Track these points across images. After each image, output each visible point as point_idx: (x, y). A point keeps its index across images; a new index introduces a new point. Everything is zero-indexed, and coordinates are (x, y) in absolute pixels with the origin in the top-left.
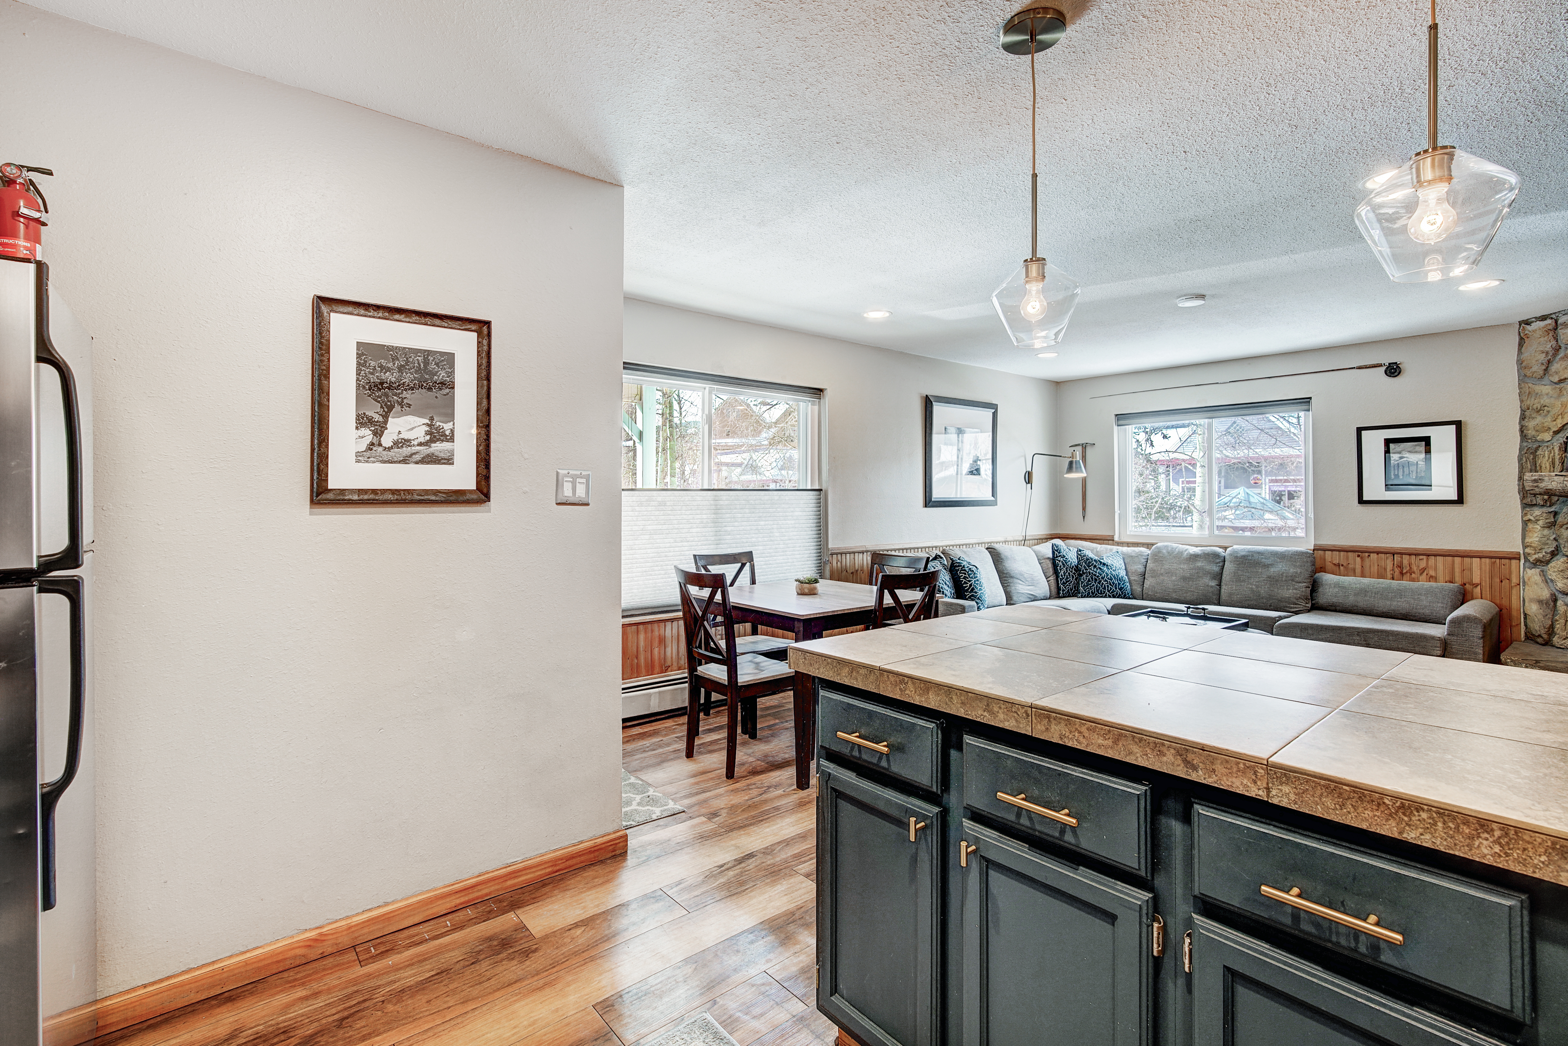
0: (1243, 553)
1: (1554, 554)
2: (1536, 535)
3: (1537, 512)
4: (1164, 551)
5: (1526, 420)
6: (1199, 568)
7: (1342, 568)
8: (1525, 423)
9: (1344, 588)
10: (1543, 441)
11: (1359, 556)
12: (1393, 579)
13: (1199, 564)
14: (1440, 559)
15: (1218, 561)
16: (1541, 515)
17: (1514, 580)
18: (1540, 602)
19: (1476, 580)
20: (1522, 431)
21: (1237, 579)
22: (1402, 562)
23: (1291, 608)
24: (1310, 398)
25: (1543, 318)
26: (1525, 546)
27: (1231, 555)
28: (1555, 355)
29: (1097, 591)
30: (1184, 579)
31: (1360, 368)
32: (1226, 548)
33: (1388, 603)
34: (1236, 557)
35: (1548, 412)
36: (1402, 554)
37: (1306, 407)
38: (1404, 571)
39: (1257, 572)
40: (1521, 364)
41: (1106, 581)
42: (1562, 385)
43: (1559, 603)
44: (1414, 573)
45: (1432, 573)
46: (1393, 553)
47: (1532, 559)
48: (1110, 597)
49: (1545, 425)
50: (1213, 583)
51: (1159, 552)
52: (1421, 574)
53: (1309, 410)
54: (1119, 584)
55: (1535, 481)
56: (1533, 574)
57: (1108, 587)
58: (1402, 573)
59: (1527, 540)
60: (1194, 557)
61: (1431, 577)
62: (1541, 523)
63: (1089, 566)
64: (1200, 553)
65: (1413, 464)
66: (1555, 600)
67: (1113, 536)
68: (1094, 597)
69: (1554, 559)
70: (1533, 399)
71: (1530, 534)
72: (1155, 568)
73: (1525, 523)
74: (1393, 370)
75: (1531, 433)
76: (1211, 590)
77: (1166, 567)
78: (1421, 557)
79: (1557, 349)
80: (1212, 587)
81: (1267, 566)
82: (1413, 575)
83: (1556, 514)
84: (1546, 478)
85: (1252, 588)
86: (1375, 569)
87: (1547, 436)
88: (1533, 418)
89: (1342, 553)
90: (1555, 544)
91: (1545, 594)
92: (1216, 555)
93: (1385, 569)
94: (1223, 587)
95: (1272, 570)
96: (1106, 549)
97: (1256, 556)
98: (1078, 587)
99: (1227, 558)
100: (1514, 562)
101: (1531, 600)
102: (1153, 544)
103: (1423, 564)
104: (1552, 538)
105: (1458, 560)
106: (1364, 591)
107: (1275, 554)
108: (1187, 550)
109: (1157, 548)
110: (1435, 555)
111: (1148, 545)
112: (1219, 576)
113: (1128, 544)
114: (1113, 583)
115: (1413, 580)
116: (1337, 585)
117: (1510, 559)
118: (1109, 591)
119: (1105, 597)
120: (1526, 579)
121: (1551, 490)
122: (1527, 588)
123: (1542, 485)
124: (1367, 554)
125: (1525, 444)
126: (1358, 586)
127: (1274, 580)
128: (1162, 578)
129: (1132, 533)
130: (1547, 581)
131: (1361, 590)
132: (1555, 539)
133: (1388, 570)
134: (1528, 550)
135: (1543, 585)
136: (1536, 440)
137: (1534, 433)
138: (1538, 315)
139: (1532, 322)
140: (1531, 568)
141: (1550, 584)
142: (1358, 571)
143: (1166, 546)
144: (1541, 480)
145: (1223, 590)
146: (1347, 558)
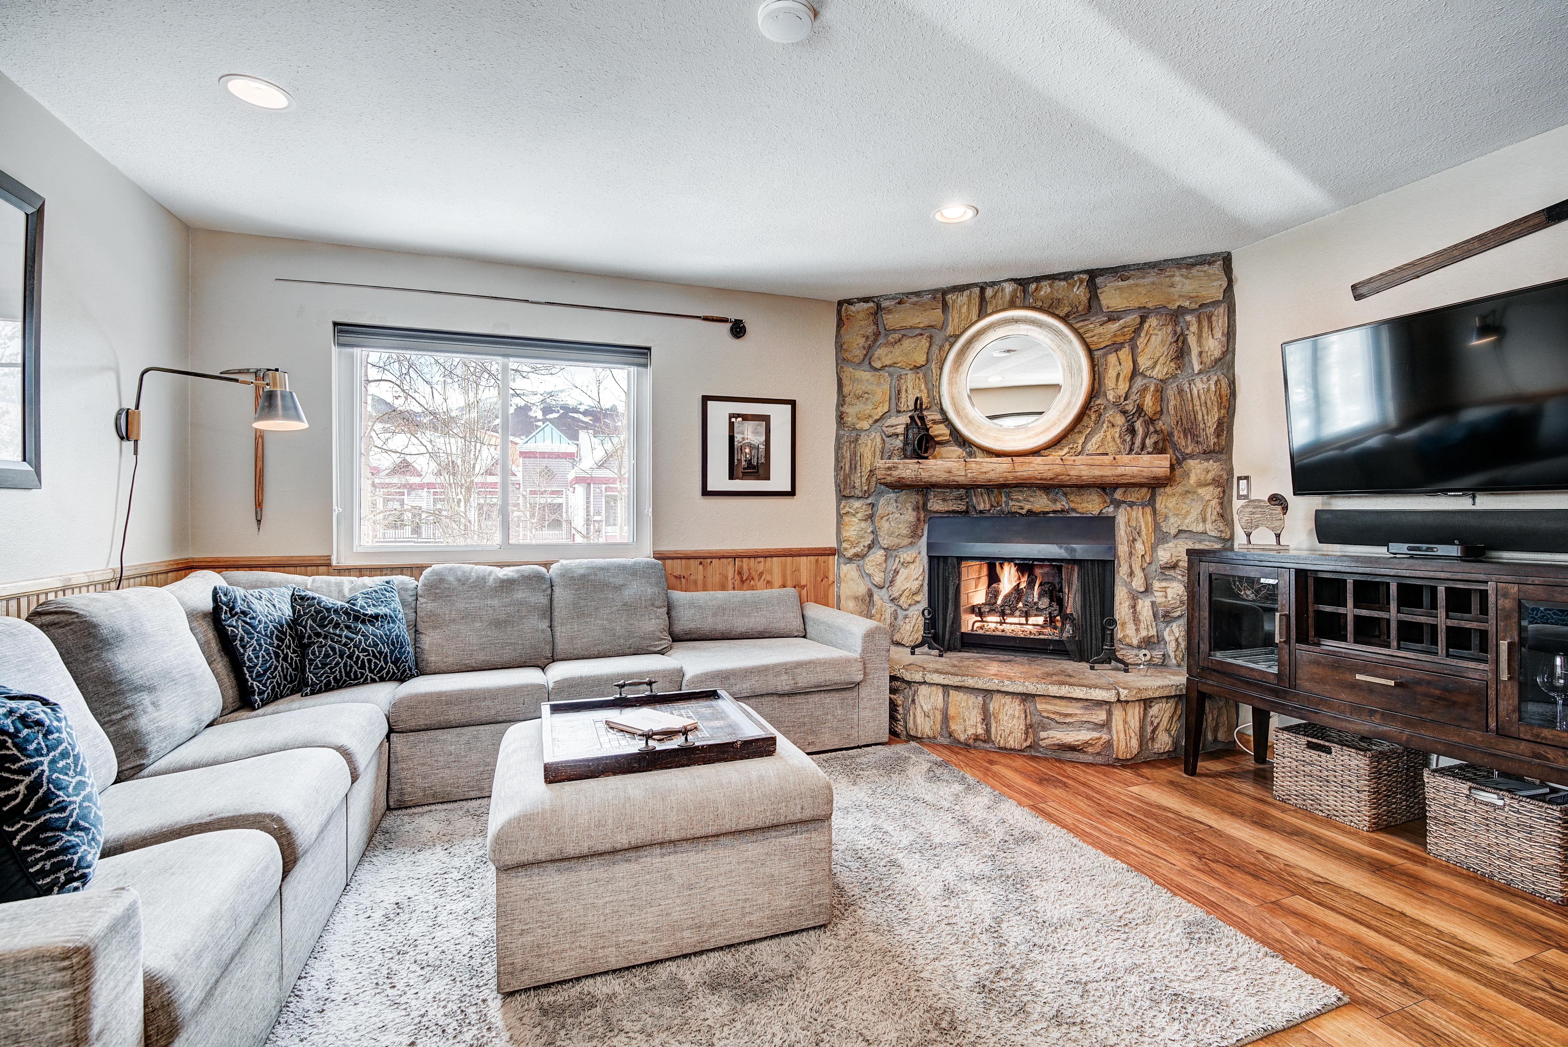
0: (582, 572)
1: (870, 547)
2: (853, 528)
3: (857, 504)
4: (451, 579)
5: (845, 406)
6: (520, 603)
7: (683, 580)
8: (845, 409)
9: (700, 607)
10: (862, 430)
11: (701, 563)
12: (734, 589)
13: (519, 595)
14: (775, 559)
15: (544, 586)
16: (861, 508)
17: (831, 579)
18: (856, 598)
19: (803, 583)
20: (841, 418)
21: (579, 612)
22: (741, 567)
23: (656, 646)
24: (649, 349)
25: (866, 300)
26: (840, 541)
27: (562, 575)
28: (875, 341)
29: (348, 674)
30: (498, 624)
31: (706, 319)
32: (547, 565)
33: (747, 620)
34: (572, 578)
35: (867, 399)
36: (742, 557)
37: (642, 361)
38: (744, 578)
39: (606, 598)
40: (840, 346)
41: (364, 650)
42: (881, 372)
43: (876, 597)
44: (753, 579)
45: (768, 578)
46: (735, 557)
47: (849, 554)
48: (373, 681)
49: (866, 412)
50: (545, 625)
51: (442, 580)
52: (759, 580)
53: (645, 366)
54: (392, 652)
55: (889, 469)
56: (849, 571)
57: (370, 661)
58: (742, 581)
59: (845, 534)
60: (507, 585)
61: (768, 582)
62: (859, 515)
63: (322, 626)
64: (516, 576)
65: (754, 448)
66: (871, 595)
67: (329, 558)
68: (339, 688)
69: (871, 552)
70: (855, 384)
71: (847, 528)
72: (439, 611)
73: (840, 516)
74: (738, 330)
75: (849, 420)
76: (543, 636)
77: (461, 605)
78: (759, 559)
79: (877, 334)
80: (543, 631)
81: (618, 588)
82: (752, 583)
83: (872, 505)
84: (900, 466)
85: (602, 625)
86: (717, 578)
87: (865, 425)
88: (853, 405)
89: (684, 561)
90: (871, 537)
91: (861, 589)
92: (540, 578)
93: (726, 577)
94: (558, 629)
95: (626, 593)
96: (328, 584)
97: (600, 574)
98: (303, 671)
99: (556, 580)
100: (831, 557)
101: (848, 598)
102: (421, 568)
103: (761, 568)
104: (869, 531)
105: (789, 559)
106: (721, 609)
107: (623, 569)
108: (490, 573)
109: (435, 573)
110: (771, 556)
111: (415, 570)
112: (549, 611)
113: (361, 571)
114: (380, 653)
115: (753, 588)
116: (692, 604)
117: (829, 555)
118: (371, 671)
119: (365, 682)
120: (842, 576)
121: (903, 478)
122: (843, 585)
123: (895, 473)
124: (709, 561)
125: (842, 432)
126: (714, 602)
127: (630, 608)
128: (453, 627)
129: (360, 550)
130: (865, 575)
131: (718, 608)
132: (872, 532)
133: (729, 579)
134: (845, 545)
135: (860, 581)
136: (855, 429)
137: (855, 420)
138: (861, 296)
139: (855, 303)
140: (845, 564)
141: (867, 579)
142: (700, 583)
143: (451, 569)
144: (896, 468)
145: (558, 635)
146: (688, 567)
